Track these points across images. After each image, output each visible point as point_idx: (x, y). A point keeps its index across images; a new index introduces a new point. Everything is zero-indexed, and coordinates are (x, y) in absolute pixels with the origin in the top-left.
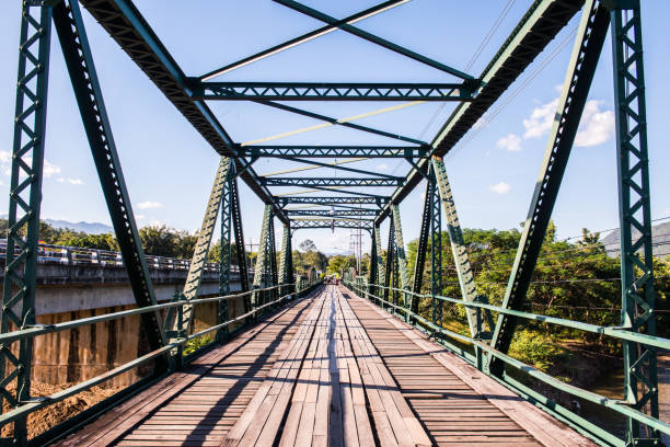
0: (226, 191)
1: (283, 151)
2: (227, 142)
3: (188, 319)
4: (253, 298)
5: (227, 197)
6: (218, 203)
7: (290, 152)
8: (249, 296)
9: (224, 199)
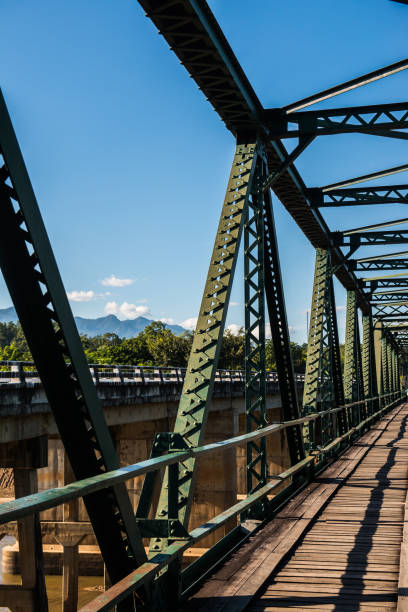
0: (251, 214)
1: (368, 118)
2: (251, 106)
3: (189, 475)
4: (305, 432)
5: (253, 227)
6: (236, 241)
7: (383, 119)
8: (299, 427)
9: (248, 229)
